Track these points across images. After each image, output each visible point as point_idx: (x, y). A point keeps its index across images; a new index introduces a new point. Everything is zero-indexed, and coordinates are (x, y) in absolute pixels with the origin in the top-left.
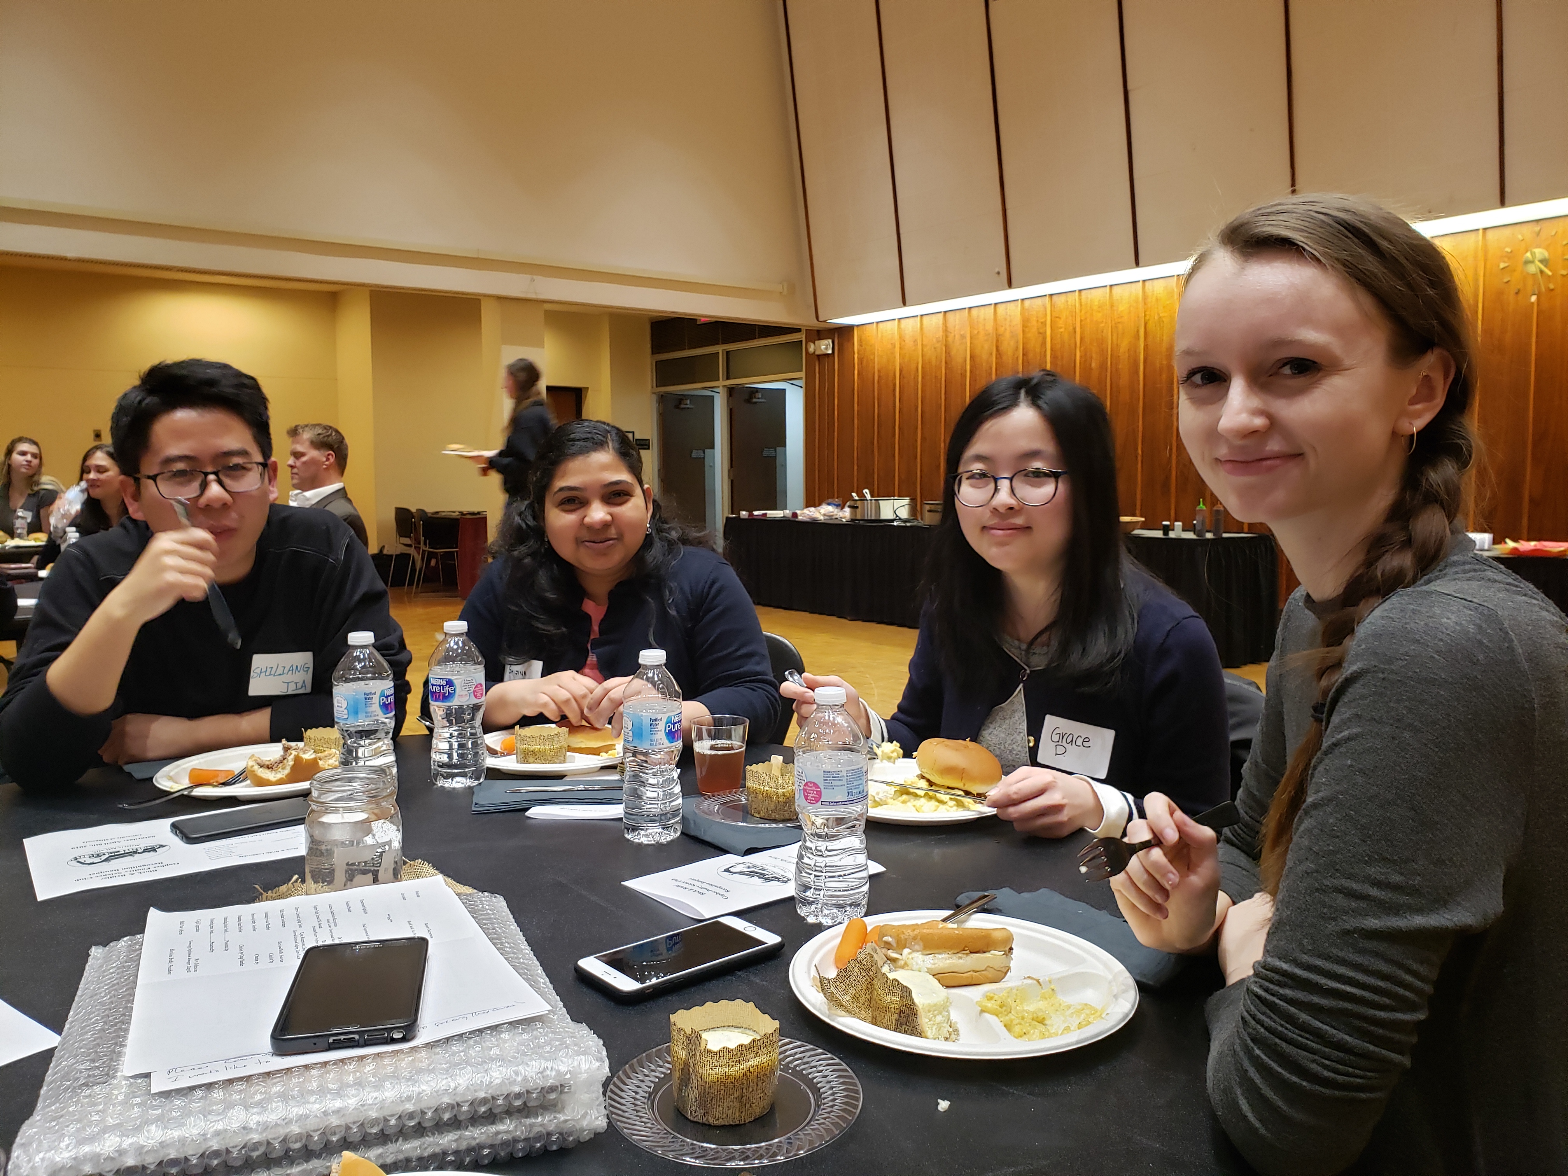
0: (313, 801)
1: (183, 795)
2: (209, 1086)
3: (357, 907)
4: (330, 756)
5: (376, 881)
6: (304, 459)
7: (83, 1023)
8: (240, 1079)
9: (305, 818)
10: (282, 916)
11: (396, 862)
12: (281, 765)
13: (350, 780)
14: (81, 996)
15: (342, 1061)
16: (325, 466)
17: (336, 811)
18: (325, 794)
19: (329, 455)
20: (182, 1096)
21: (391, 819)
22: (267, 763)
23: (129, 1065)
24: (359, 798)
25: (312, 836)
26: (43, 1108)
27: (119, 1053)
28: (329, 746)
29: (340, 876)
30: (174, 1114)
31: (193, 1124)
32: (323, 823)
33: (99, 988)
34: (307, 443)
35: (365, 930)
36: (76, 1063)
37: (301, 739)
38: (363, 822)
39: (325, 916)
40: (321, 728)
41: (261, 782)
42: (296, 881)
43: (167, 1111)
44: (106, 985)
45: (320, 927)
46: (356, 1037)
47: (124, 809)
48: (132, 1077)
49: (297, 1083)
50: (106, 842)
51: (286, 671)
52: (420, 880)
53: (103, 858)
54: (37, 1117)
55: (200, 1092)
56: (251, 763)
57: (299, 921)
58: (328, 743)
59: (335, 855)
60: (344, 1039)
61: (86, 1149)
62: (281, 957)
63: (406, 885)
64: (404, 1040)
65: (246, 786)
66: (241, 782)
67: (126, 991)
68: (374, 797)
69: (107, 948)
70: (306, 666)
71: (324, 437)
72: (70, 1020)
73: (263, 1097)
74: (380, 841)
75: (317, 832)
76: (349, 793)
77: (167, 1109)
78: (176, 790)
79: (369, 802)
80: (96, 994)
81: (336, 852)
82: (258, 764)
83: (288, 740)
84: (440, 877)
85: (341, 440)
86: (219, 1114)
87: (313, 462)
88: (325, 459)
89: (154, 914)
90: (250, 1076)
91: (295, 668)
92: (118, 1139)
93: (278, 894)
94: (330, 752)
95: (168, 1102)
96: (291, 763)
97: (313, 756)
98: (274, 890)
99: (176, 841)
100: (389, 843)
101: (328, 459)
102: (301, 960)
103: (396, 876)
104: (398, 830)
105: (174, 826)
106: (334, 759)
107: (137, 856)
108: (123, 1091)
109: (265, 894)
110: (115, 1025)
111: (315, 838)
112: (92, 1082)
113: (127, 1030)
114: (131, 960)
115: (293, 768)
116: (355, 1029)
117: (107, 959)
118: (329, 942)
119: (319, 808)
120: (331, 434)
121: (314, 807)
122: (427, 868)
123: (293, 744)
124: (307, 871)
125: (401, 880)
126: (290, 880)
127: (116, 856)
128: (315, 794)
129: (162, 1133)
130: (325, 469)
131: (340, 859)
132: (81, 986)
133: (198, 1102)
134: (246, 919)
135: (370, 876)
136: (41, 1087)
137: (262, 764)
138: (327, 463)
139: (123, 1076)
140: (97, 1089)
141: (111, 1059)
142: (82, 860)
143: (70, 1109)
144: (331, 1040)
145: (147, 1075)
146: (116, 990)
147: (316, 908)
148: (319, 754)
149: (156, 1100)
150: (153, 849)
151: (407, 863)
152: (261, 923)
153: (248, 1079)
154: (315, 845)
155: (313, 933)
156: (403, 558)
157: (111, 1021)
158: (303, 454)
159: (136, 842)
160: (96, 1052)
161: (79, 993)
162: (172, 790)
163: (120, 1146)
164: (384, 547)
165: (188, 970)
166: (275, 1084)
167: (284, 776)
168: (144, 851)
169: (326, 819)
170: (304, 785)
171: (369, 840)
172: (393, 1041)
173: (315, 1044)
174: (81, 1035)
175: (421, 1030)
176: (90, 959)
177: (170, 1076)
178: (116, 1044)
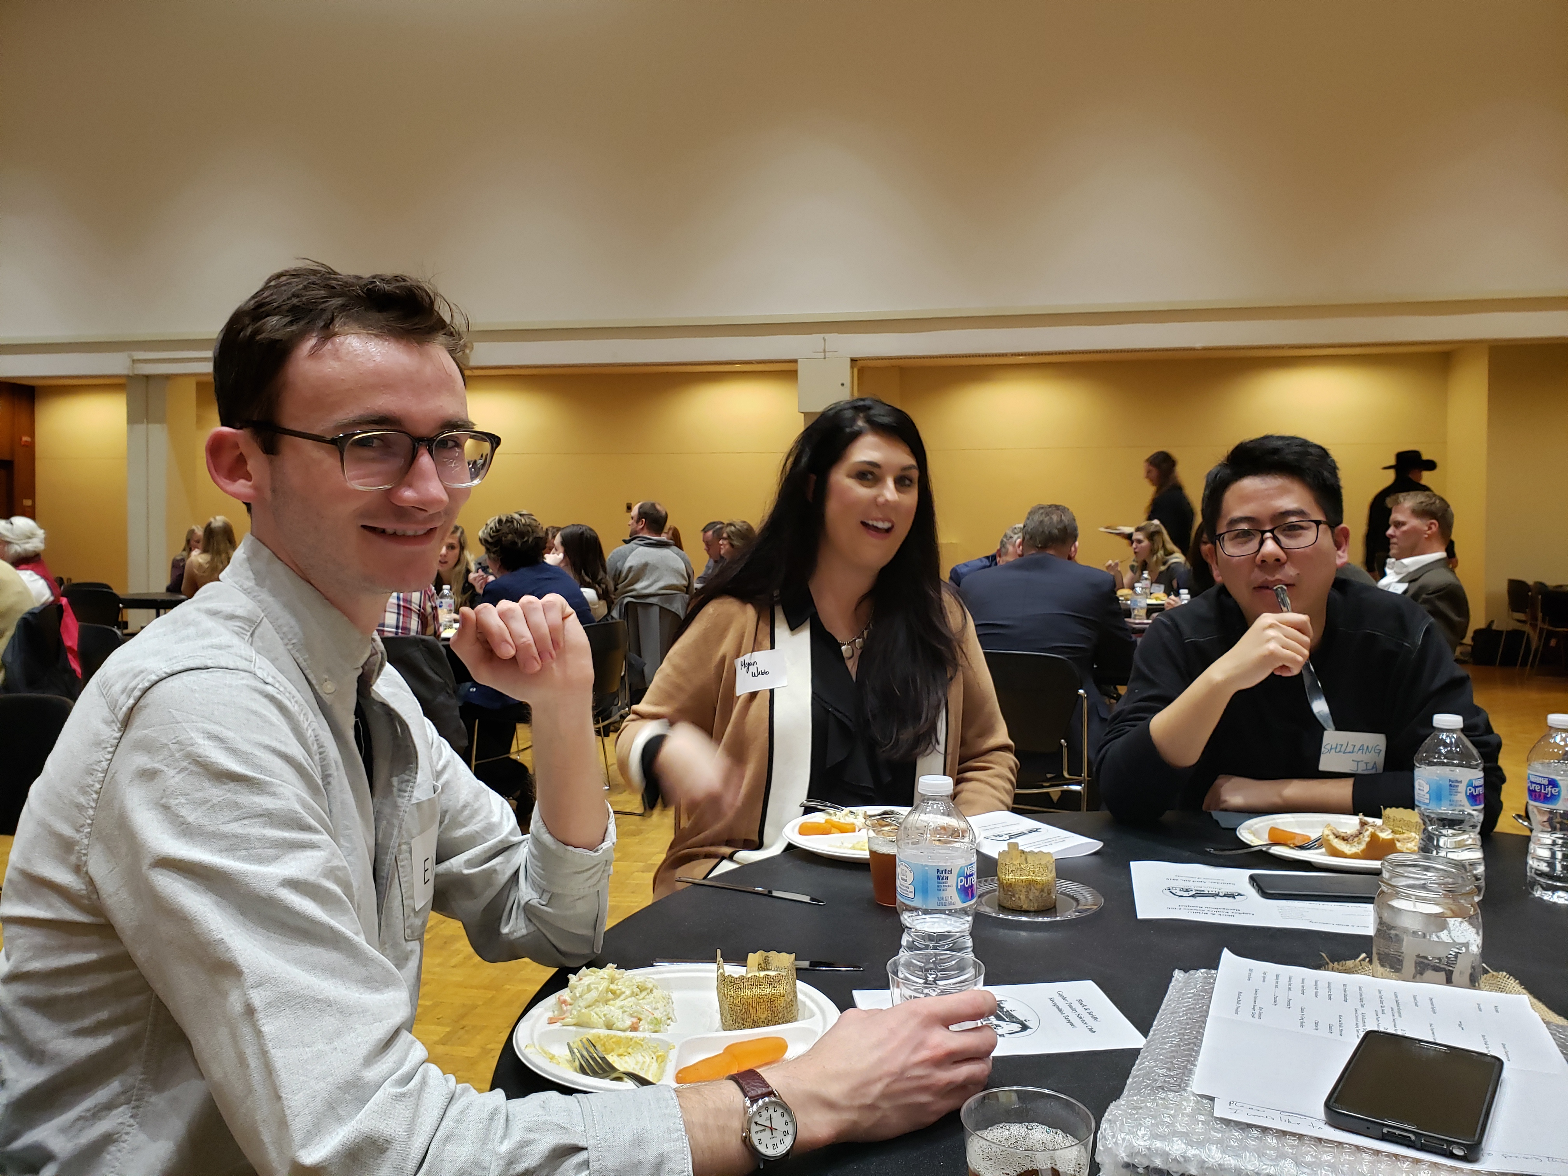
0: (1383, 882)
1: (1261, 850)
2: (1265, 1130)
3: (1424, 1003)
4: (1409, 840)
5: (1449, 981)
6: (1405, 528)
7: (1163, 1034)
8: (1293, 1134)
9: (1374, 898)
10: (1345, 991)
11: (1473, 968)
12: (1356, 839)
13: (1427, 869)
14: (1164, 1010)
15: (1396, 1156)
16: (1426, 536)
17: (1408, 897)
18: (1395, 877)
19: (1432, 524)
20: (1239, 1129)
21: (1471, 920)
22: (1343, 835)
23: (1198, 1084)
24: (1432, 889)
25: (1380, 918)
26: (1128, 1096)
27: (1191, 1070)
28: (1409, 829)
29: (1409, 966)
30: (1232, 1143)
31: (1248, 1159)
32: (1393, 907)
33: (1178, 1008)
34: (1409, 512)
35: (1432, 1030)
36: (1155, 1067)
37: (1379, 816)
38: (1437, 916)
39: (1389, 1003)
40: (1401, 809)
41: (1336, 853)
42: (1364, 960)
43: (1227, 1138)
44: (1184, 1007)
45: (1383, 1012)
46: (1413, 1137)
47: (1209, 852)
48: (1199, 1095)
49: (1348, 1160)
50: (1194, 880)
51: (1356, 749)
52: (1503, 995)
53: (1191, 893)
54: (1122, 1101)
55: (1256, 1132)
56: (1327, 832)
57: (1361, 1000)
58: (1409, 826)
59: (1405, 943)
60: (1399, 1134)
61: (1158, 1144)
62: (1341, 1031)
63: (1484, 996)
64: (1464, 1159)
65: (1321, 854)
66: (1316, 848)
67: (1199, 1017)
68: (1451, 892)
69: (1187, 975)
70: (1378, 748)
71: (1427, 505)
72: (1154, 1028)
73: (1314, 1160)
74: (1458, 940)
75: (1386, 915)
76: (1423, 882)
77: (1227, 1135)
78: (1256, 845)
79: (1445, 896)
80: (1176, 1012)
81: (1405, 940)
82: (1334, 834)
83: (1365, 815)
84: (1525, 998)
85: (1445, 506)
86: (1272, 1160)
87: (1414, 531)
88: (1426, 528)
89: (1227, 955)
90: (1302, 1135)
91: (1365, 748)
92: (1183, 1146)
93: (1344, 968)
94: (1409, 836)
95: (1227, 1129)
96: (1367, 839)
97: (1390, 837)
98: (1341, 963)
99: (1251, 892)
100: (1466, 945)
101: (1430, 528)
102: (1359, 1040)
103: (1473, 982)
104: (1478, 933)
105: (1252, 878)
106: (1413, 843)
107: (1218, 898)
108: (1191, 1104)
109: (1331, 965)
110: (1189, 1044)
111: (1384, 920)
112: (1167, 1088)
113: (1198, 1052)
114: (1205, 991)
115: (1369, 844)
116: (1412, 1128)
117: (1187, 984)
118: (1391, 1030)
119: (1390, 891)
120: (1434, 503)
121: (1384, 888)
122: (1513, 983)
123: (1370, 820)
124: (1374, 951)
125: (1479, 989)
126: (1358, 957)
127: (1199, 894)
128: (1386, 875)
129: (1221, 1156)
130: (1426, 538)
131: (1409, 949)
132: (1165, 1001)
133: (1253, 1141)
134: (1309, 983)
135: (1442, 975)
136: (1128, 1077)
137: (1338, 835)
138: (1429, 532)
139: (1191, 1091)
140: (1171, 1095)
141: (1184, 1073)
142: (1174, 891)
143: (1148, 1104)
144: (1385, 1130)
145: (1212, 1099)
146: (1191, 1014)
147: (1380, 992)
148: (1397, 836)
149: (1218, 1124)
150: (1233, 896)
151: (1489, 972)
152: (1323, 992)
153: (1300, 1137)
154: (1384, 928)
155: (1375, 1017)
156: (1515, 636)
157: (1185, 1040)
158: (1403, 524)
159: (1219, 886)
160: (1172, 1062)
161: (1163, 1007)
162: (1252, 844)
163: (1185, 1153)
164: (1492, 622)
165: (1253, 1016)
166: (1326, 1152)
167: (1358, 851)
168: (1225, 896)
169: (1396, 903)
170: (1376, 864)
171: (1444, 936)
172: (1452, 1156)
173: (1368, 1128)
174: (1162, 1044)
175: (1486, 1155)
176: (1173, 979)
177: (1230, 1107)
178: (1188, 1061)
